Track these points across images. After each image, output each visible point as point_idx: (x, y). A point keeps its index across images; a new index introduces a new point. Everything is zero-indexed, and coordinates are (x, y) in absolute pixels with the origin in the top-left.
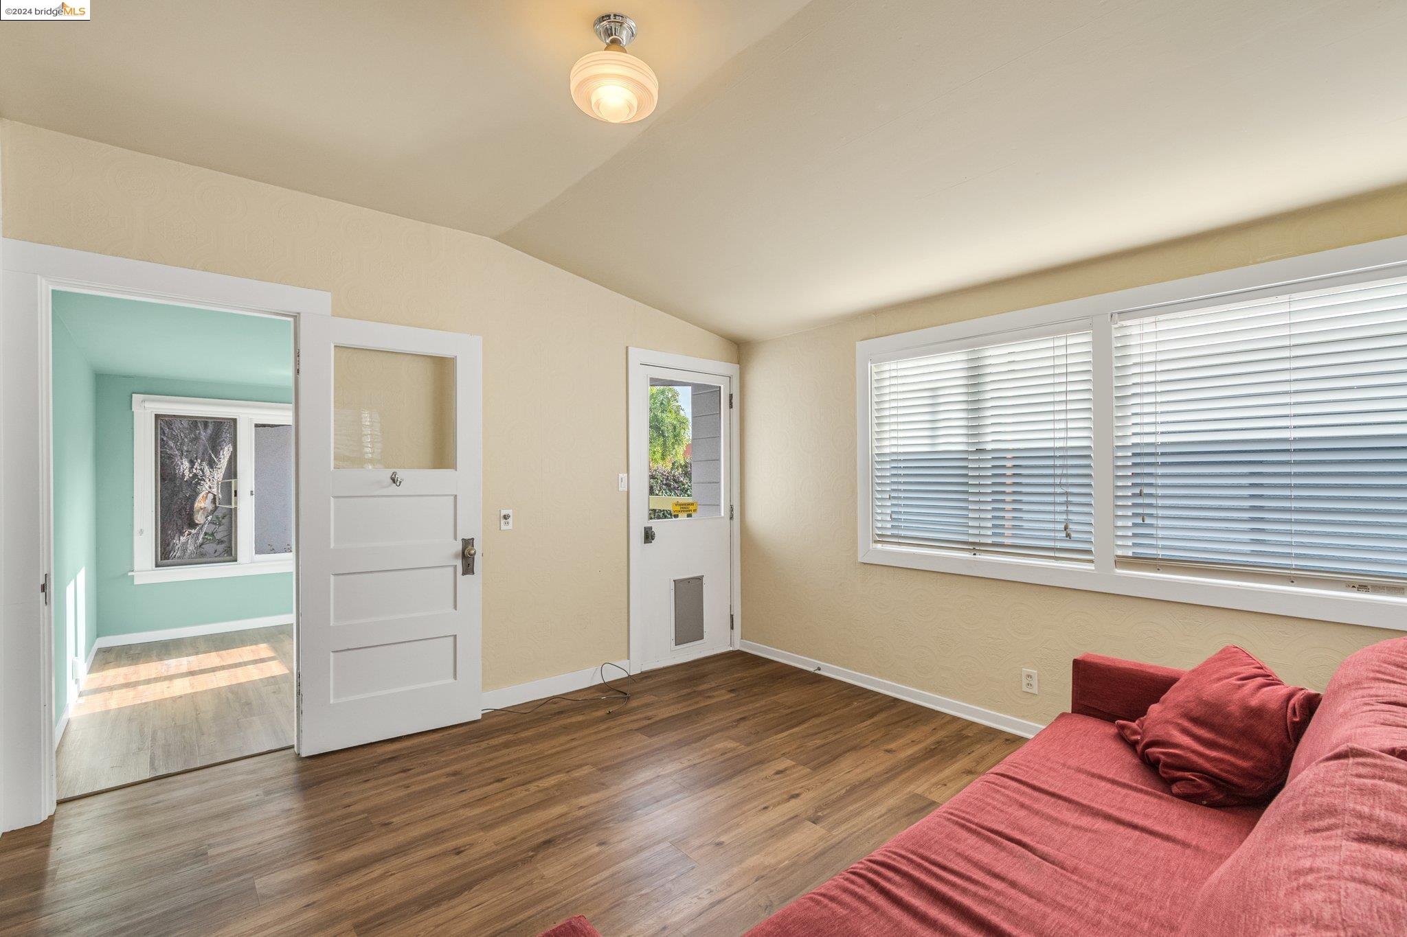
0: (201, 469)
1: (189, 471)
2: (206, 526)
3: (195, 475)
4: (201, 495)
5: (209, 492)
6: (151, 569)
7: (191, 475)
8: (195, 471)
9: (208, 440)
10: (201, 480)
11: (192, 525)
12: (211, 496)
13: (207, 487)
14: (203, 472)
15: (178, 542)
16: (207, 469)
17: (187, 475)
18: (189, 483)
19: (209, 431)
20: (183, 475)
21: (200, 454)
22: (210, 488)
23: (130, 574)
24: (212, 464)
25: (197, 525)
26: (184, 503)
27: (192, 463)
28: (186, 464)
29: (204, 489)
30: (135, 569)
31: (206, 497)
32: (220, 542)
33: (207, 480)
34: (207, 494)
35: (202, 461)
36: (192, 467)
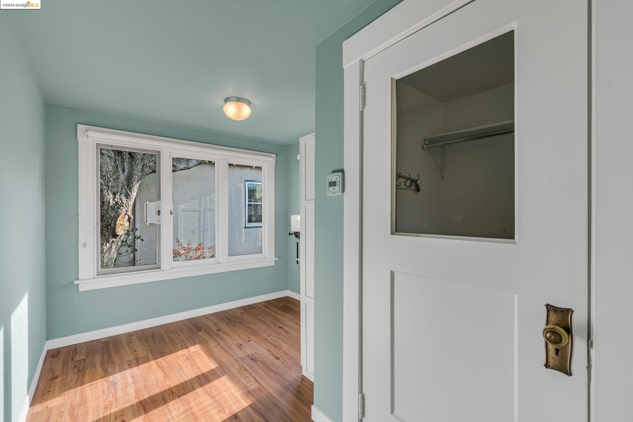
0: (120, 199)
1: (113, 200)
2: (123, 236)
3: (117, 203)
4: (121, 216)
5: (126, 214)
6: (93, 277)
7: (114, 203)
8: (116, 200)
9: (125, 180)
10: (120, 206)
11: (115, 236)
12: (127, 217)
13: (124, 210)
14: (122, 201)
15: (105, 247)
16: (124, 199)
17: (112, 203)
18: (113, 208)
19: (125, 174)
20: (109, 202)
21: (120, 190)
22: (127, 211)
23: (76, 282)
24: (127, 196)
25: (118, 235)
26: (110, 221)
27: (114, 194)
28: (111, 196)
29: (123, 212)
30: (80, 278)
31: (124, 217)
32: (129, 246)
33: (125, 206)
34: (125, 215)
35: (121, 194)
36: (115, 197)
